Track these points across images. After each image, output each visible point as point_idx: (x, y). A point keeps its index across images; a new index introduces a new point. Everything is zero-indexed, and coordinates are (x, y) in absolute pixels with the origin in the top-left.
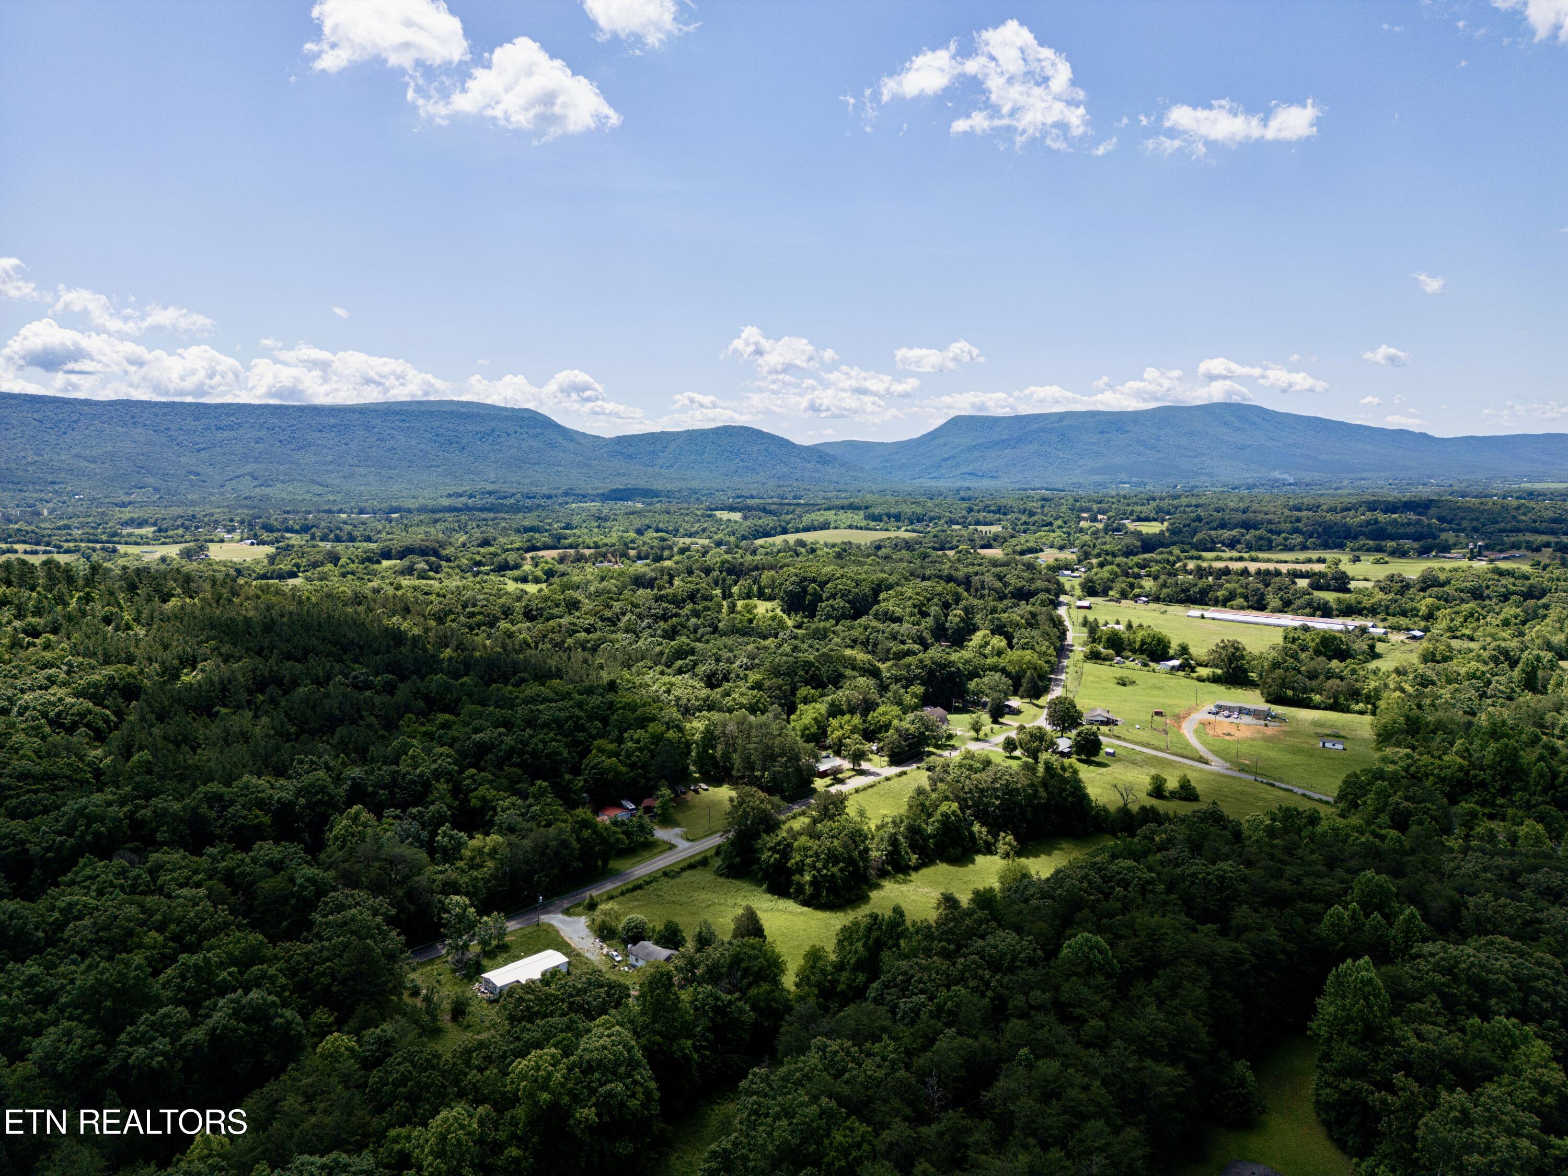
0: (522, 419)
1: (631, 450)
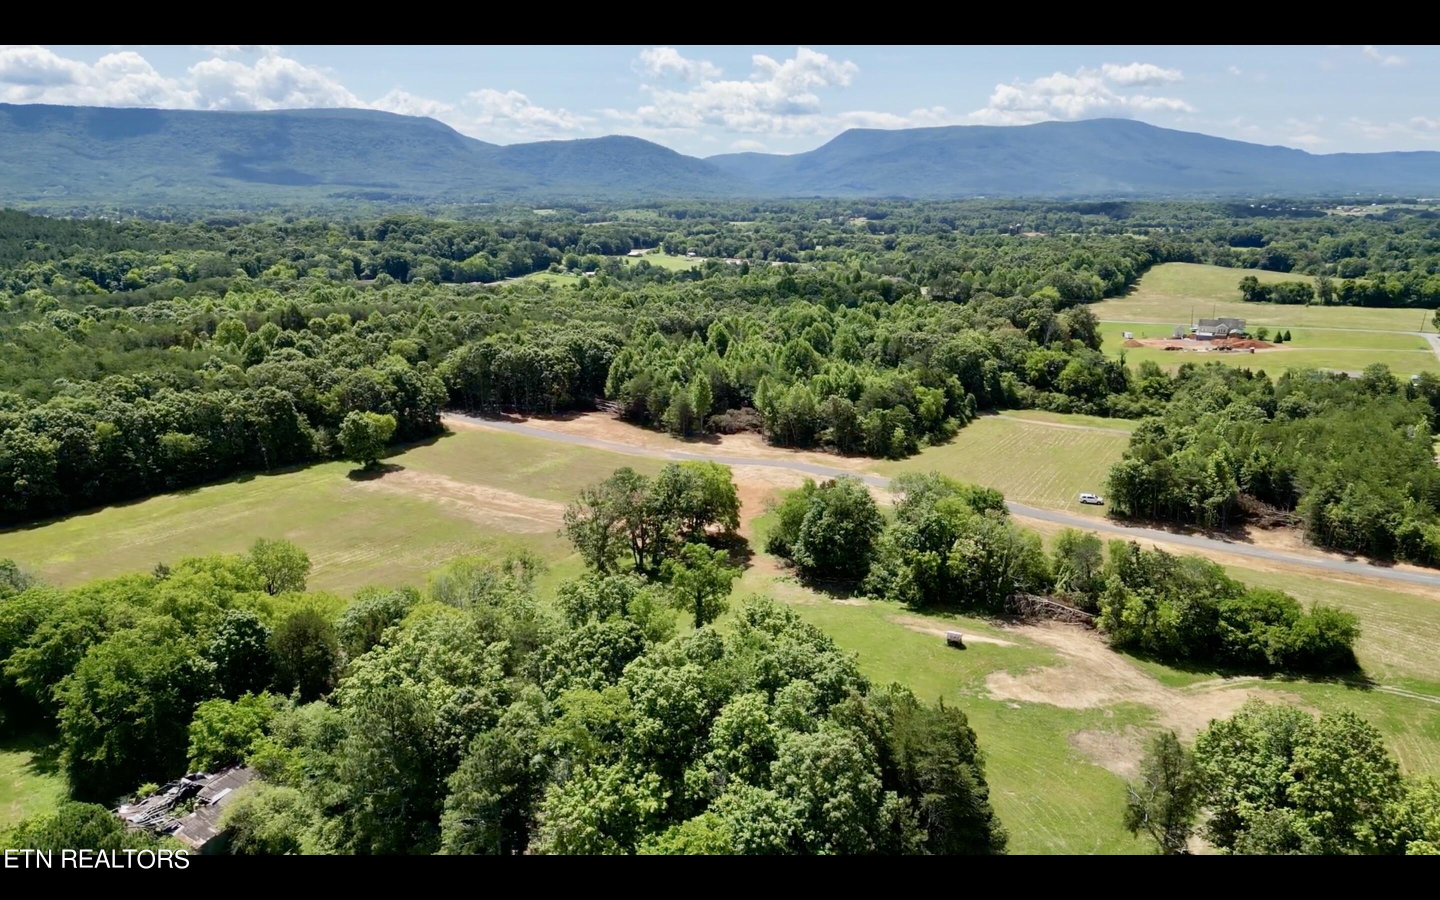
0: (414, 126)
1: (522, 158)
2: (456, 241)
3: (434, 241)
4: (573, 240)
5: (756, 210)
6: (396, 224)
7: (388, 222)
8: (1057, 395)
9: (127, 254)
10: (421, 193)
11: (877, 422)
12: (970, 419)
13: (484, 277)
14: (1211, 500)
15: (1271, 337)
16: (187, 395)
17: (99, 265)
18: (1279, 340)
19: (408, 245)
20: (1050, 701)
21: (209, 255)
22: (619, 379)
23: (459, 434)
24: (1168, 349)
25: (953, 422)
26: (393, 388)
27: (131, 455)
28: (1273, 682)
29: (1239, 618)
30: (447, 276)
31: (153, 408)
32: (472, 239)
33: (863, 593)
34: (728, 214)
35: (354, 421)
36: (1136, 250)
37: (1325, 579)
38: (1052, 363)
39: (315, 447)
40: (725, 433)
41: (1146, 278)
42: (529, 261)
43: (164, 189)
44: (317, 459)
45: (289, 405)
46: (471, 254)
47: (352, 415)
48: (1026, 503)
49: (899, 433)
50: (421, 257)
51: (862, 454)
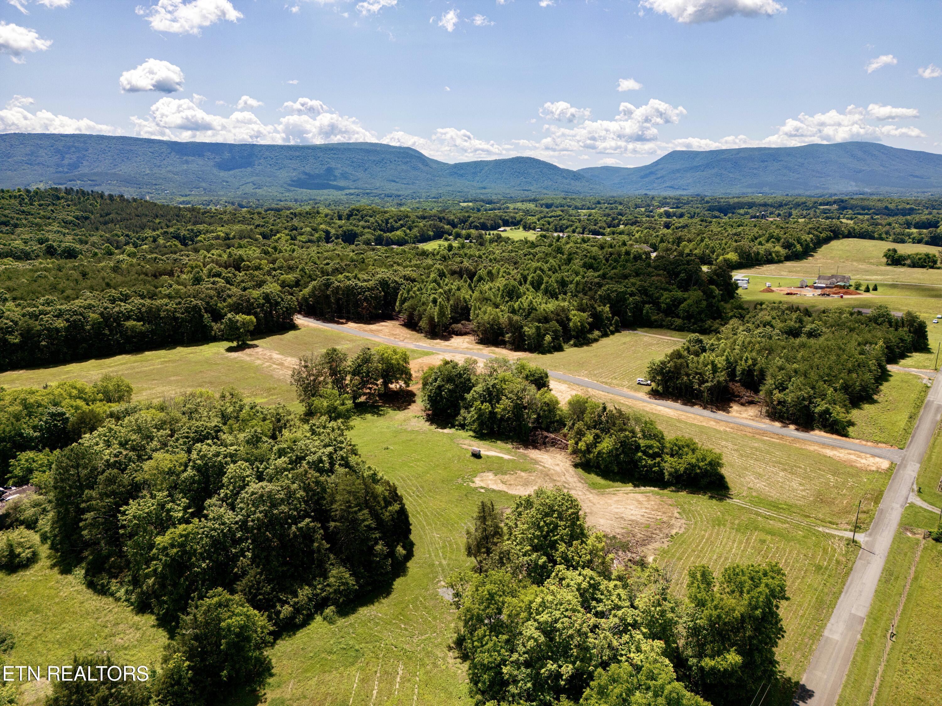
0: (399, 153)
1: (462, 172)
2: (390, 221)
3: (376, 221)
4: (463, 221)
5: (599, 203)
6: (358, 210)
7: (354, 209)
8: (676, 319)
9: (201, 227)
10: (399, 193)
11: (534, 330)
12: (613, 333)
13: (401, 242)
14: (706, 384)
15: (863, 288)
16: (148, 302)
17: (183, 232)
18: (867, 290)
19: (362, 223)
20: (506, 490)
21: (244, 227)
22: (403, 301)
23: (303, 329)
24: (788, 294)
25: (597, 333)
26: (262, 301)
27: (107, 332)
28: (666, 491)
29: (651, 452)
30: (379, 241)
31: (124, 307)
32: (400, 220)
33: (453, 426)
34: (579, 205)
35: (230, 319)
36: (820, 230)
37: (757, 436)
38: (676, 299)
39: (213, 333)
40: (457, 335)
41: (824, 249)
42: (431, 233)
43: (257, 190)
44: (215, 339)
45: (200, 309)
46: (397, 229)
47: (229, 315)
48: (603, 382)
49: (548, 338)
50: (367, 230)
51: (524, 350)
